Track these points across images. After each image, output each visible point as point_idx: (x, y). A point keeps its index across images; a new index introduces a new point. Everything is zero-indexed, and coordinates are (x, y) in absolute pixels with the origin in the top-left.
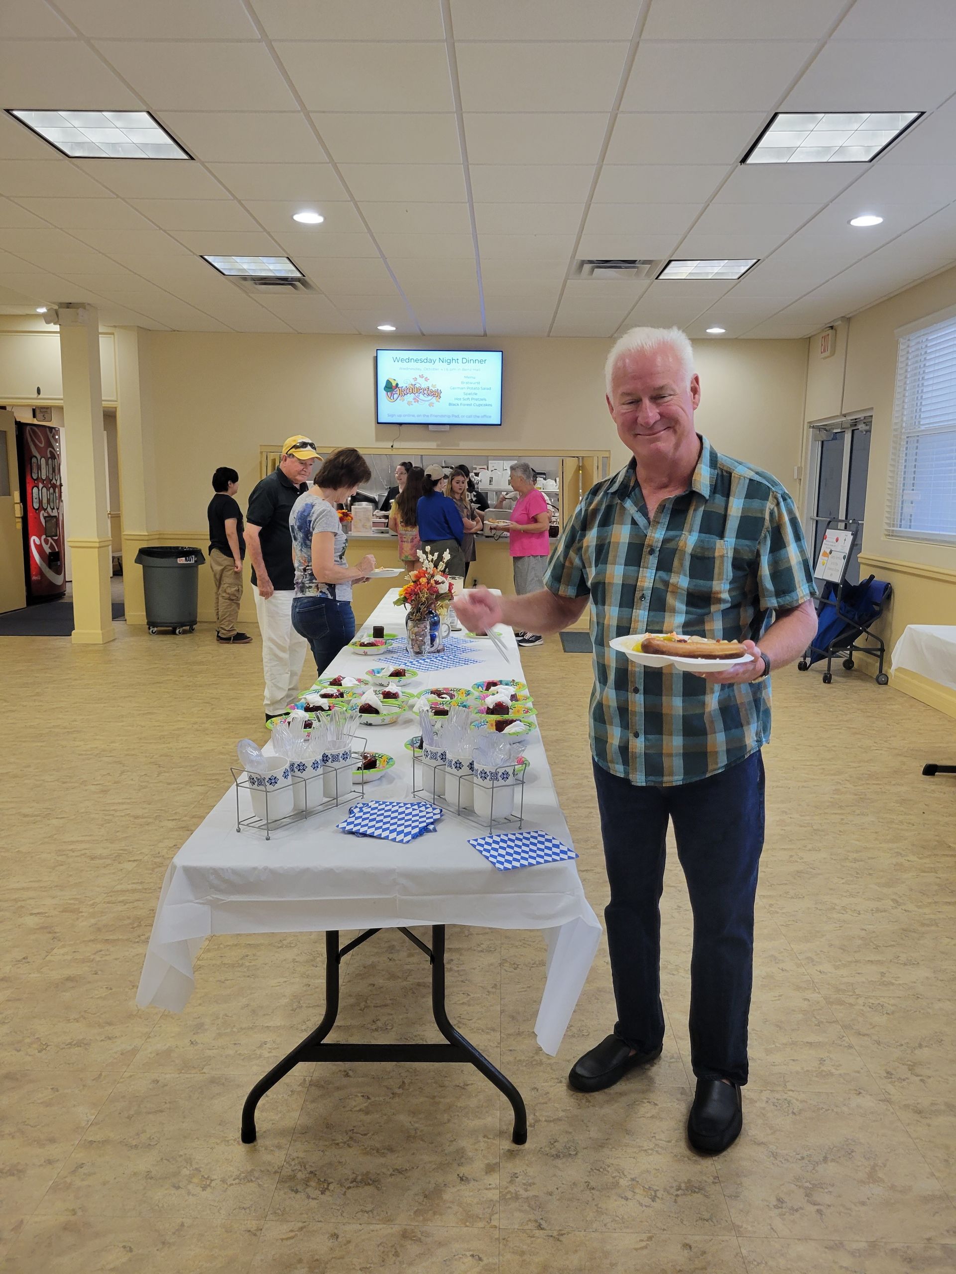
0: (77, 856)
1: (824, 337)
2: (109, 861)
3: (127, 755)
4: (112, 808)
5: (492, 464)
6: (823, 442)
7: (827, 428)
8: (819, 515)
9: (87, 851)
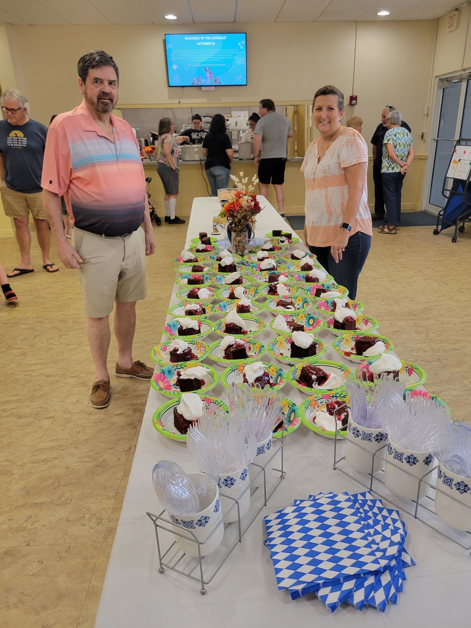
0: (7, 416)
1: (451, 17)
2: (31, 419)
3: (37, 322)
4: (30, 369)
5: (233, 113)
6: (444, 89)
7: (449, 80)
8: (439, 137)
9: (14, 411)
